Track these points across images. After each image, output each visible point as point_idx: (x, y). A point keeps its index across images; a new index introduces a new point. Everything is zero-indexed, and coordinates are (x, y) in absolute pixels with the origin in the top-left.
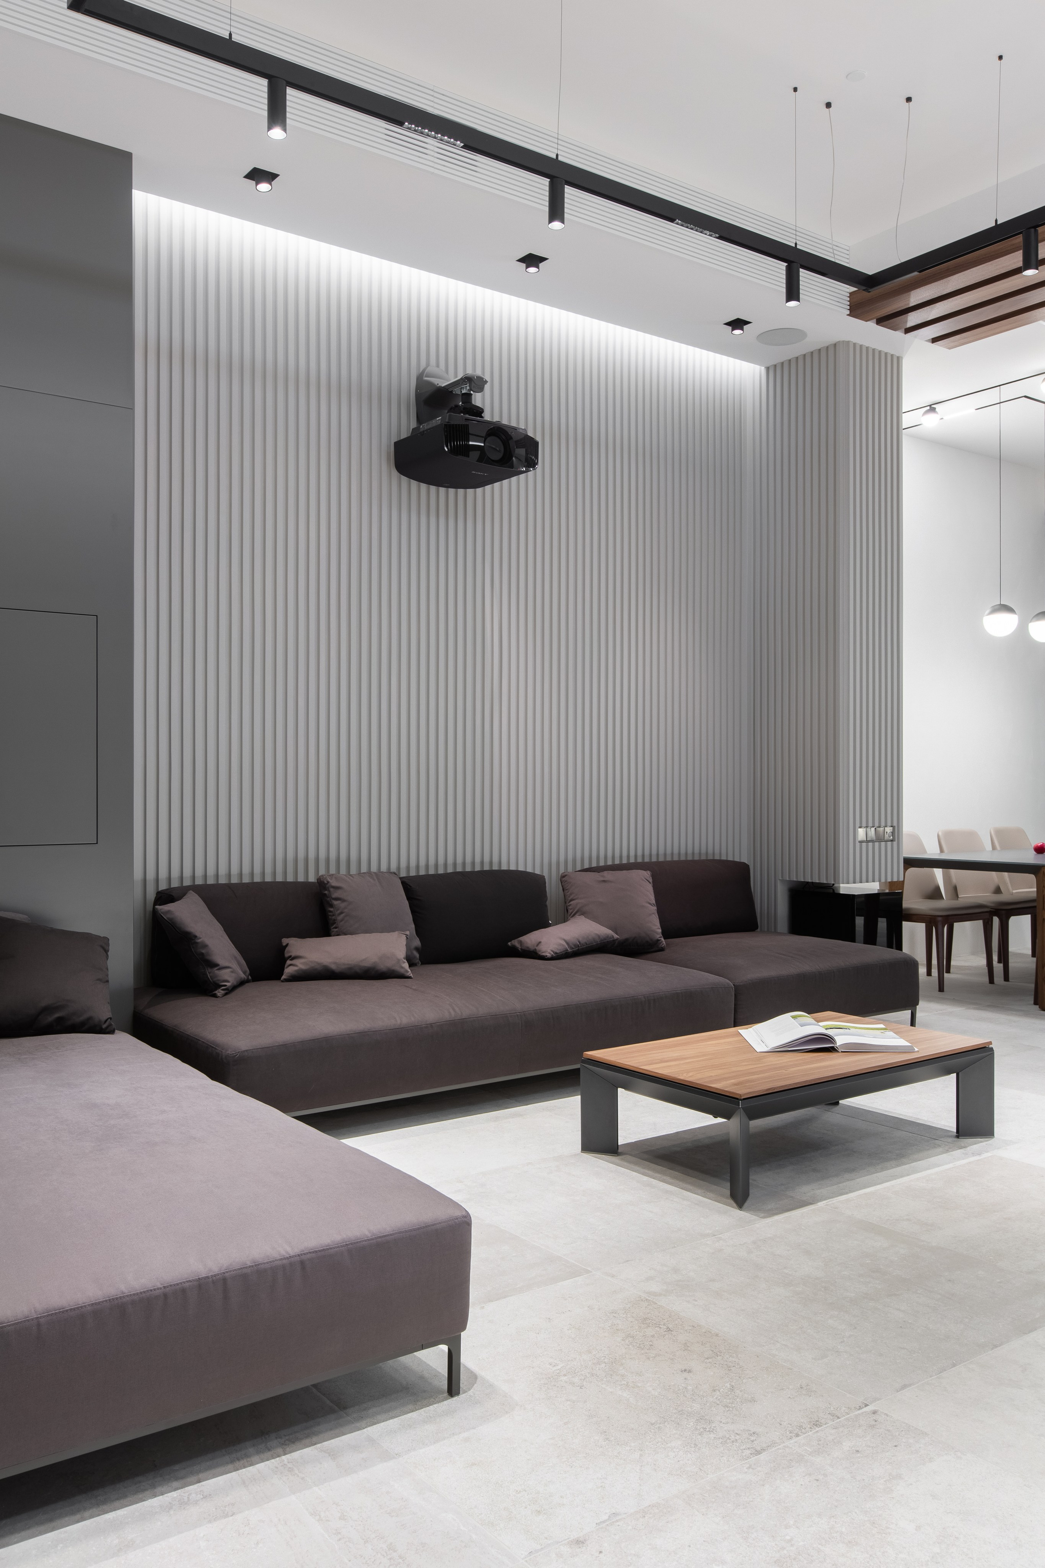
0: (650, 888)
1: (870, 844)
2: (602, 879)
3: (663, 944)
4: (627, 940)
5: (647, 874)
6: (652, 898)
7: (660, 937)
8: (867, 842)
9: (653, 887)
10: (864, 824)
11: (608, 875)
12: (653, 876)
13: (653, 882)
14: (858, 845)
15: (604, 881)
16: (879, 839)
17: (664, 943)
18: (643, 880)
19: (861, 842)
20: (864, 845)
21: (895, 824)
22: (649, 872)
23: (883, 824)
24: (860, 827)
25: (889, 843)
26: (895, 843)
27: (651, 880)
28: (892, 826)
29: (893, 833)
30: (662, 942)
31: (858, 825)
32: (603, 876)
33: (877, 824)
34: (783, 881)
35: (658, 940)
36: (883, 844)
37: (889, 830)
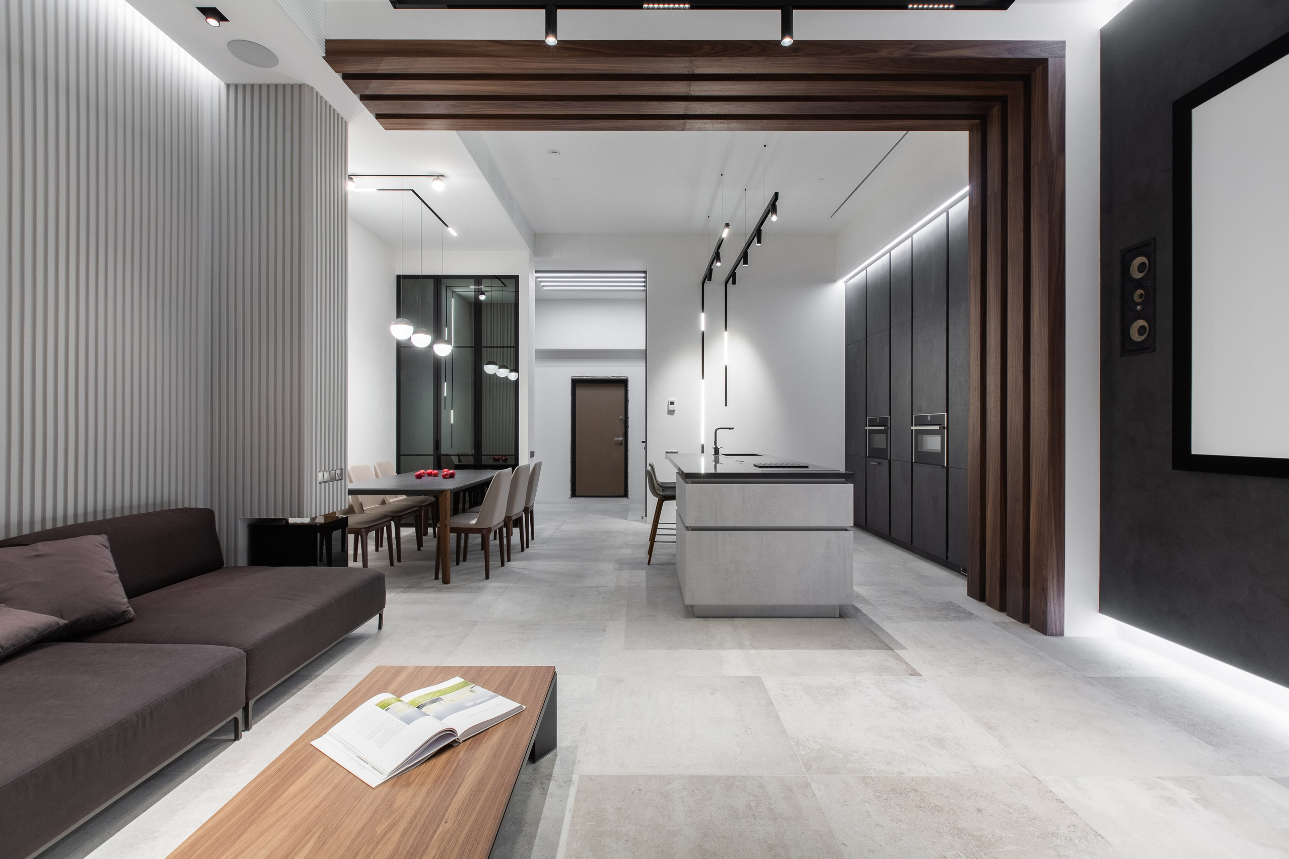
0: (108, 553)
1: (327, 484)
2: (34, 553)
3: (132, 614)
4: (78, 620)
5: (103, 539)
6: (112, 565)
7: (127, 608)
8: (325, 482)
9: (111, 551)
10: (323, 470)
11: (43, 547)
12: (110, 540)
13: (110, 546)
14: (318, 485)
15: (38, 556)
16: (332, 479)
17: (133, 612)
18: (98, 546)
19: (320, 483)
20: (323, 484)
21: (343, 467)
22: (105, 536)
23: (335, 468)
24: (320, 472)
25: (339, 482)
26: (343, 481)
27: (108, 545)
28: (340, 469)
29: (341, 473)
30: (130, 612)
31: (318, 470)
32: (36, 550)
33: (331, 469)
34: (243, 519)
35: (125, 612)
36: (335, 482)
37: (338, 472)
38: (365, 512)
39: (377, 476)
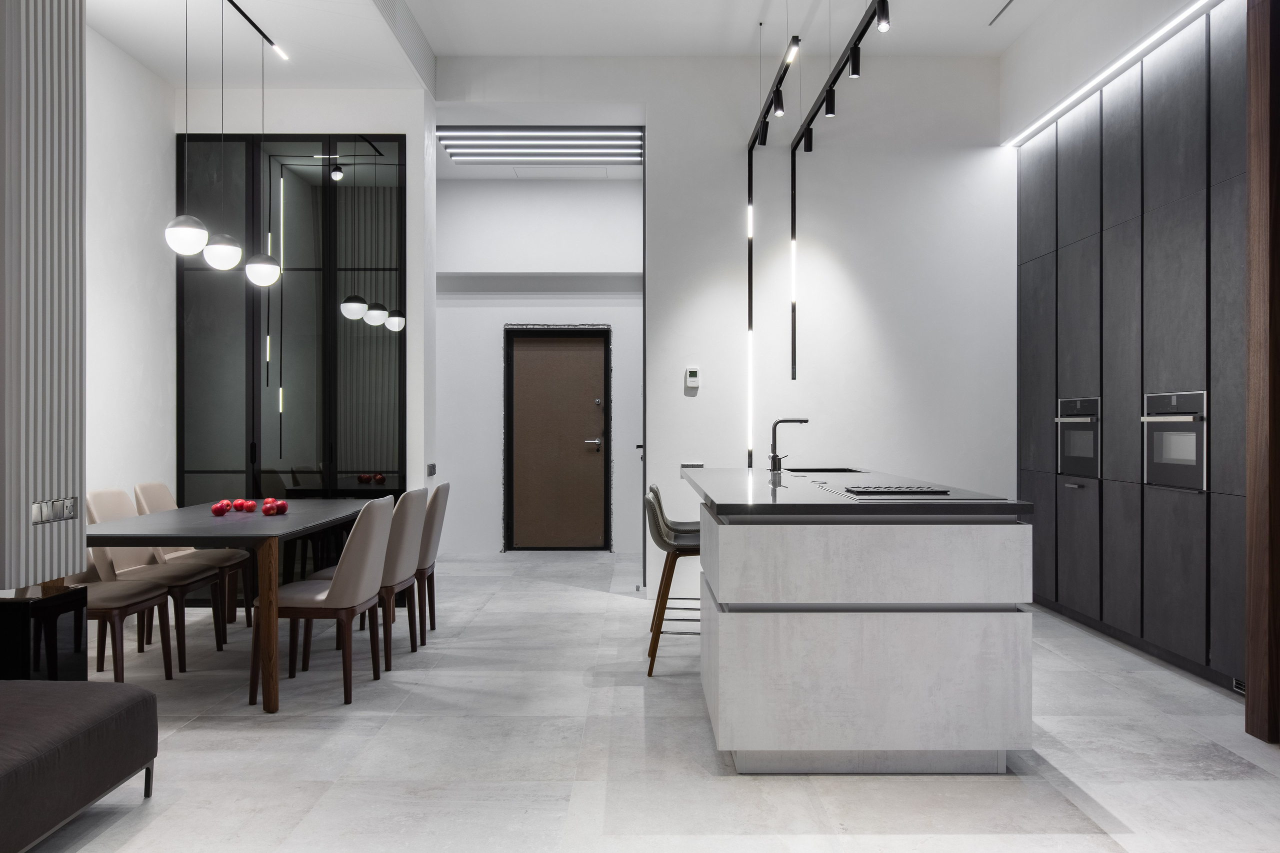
1: (48, 525)
8: (43, 522)
10: (39, 498)
14: (31, 528)
16: (58, 517)
19: (35, 524)
20: (40, 527)
21: (77, 495)
23: (63, 496)
24: (34, 503)
25: (70, 521)
26: (77, 521)
28: (72, 498)
29: (74, 506)
31: (31, 499)
33: (55, 497)
36: (63, 523)
37: (69, 503)
38: (118, 578)
39: (141, 511)
